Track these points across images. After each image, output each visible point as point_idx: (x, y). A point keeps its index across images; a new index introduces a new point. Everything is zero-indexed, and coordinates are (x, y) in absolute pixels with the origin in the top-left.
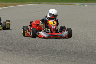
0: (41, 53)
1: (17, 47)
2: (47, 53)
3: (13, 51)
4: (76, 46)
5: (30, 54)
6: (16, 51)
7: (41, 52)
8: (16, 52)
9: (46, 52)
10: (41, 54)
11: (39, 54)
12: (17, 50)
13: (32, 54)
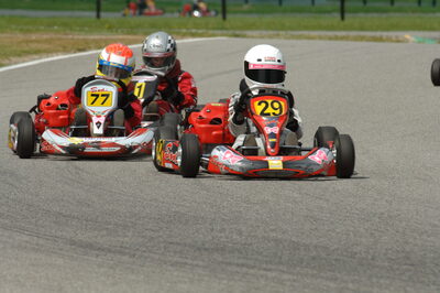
0: (241, 261)
1: (130, 234)
2: (266, 262)
3: (110, 251)
4: (401, 230)
5: (186, 264)
6: (124, 254)
7: (239, 258)
8: (126, 258)
9: (260, 257)
10: (238, 265)
11: (230, 264)
12: (126, 248)
13: (197, 265)
